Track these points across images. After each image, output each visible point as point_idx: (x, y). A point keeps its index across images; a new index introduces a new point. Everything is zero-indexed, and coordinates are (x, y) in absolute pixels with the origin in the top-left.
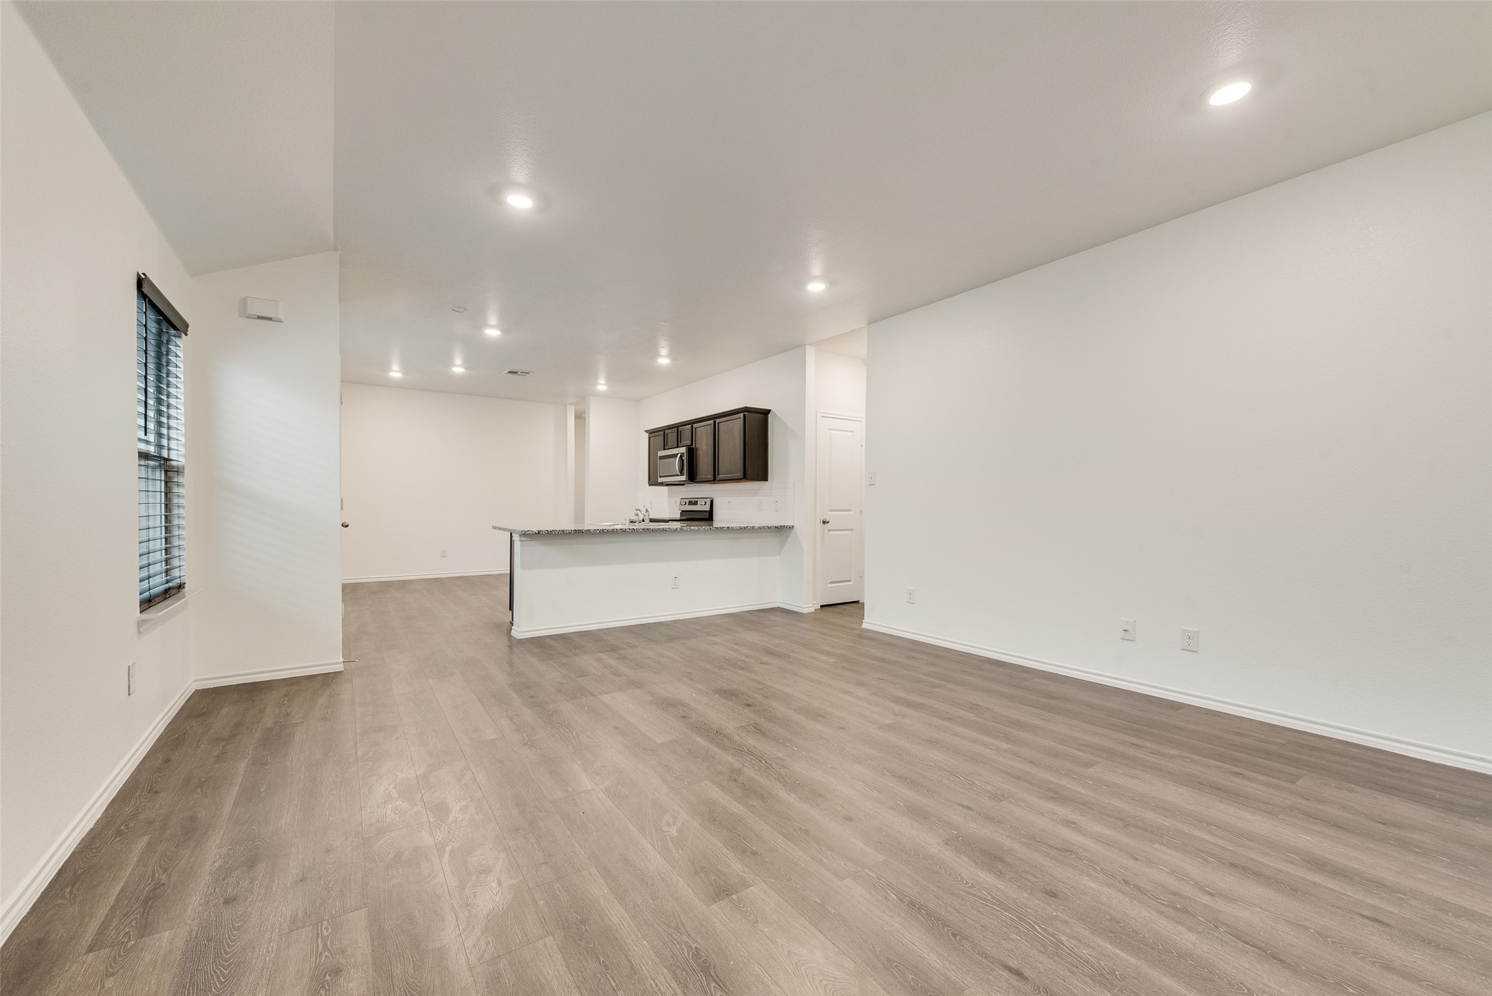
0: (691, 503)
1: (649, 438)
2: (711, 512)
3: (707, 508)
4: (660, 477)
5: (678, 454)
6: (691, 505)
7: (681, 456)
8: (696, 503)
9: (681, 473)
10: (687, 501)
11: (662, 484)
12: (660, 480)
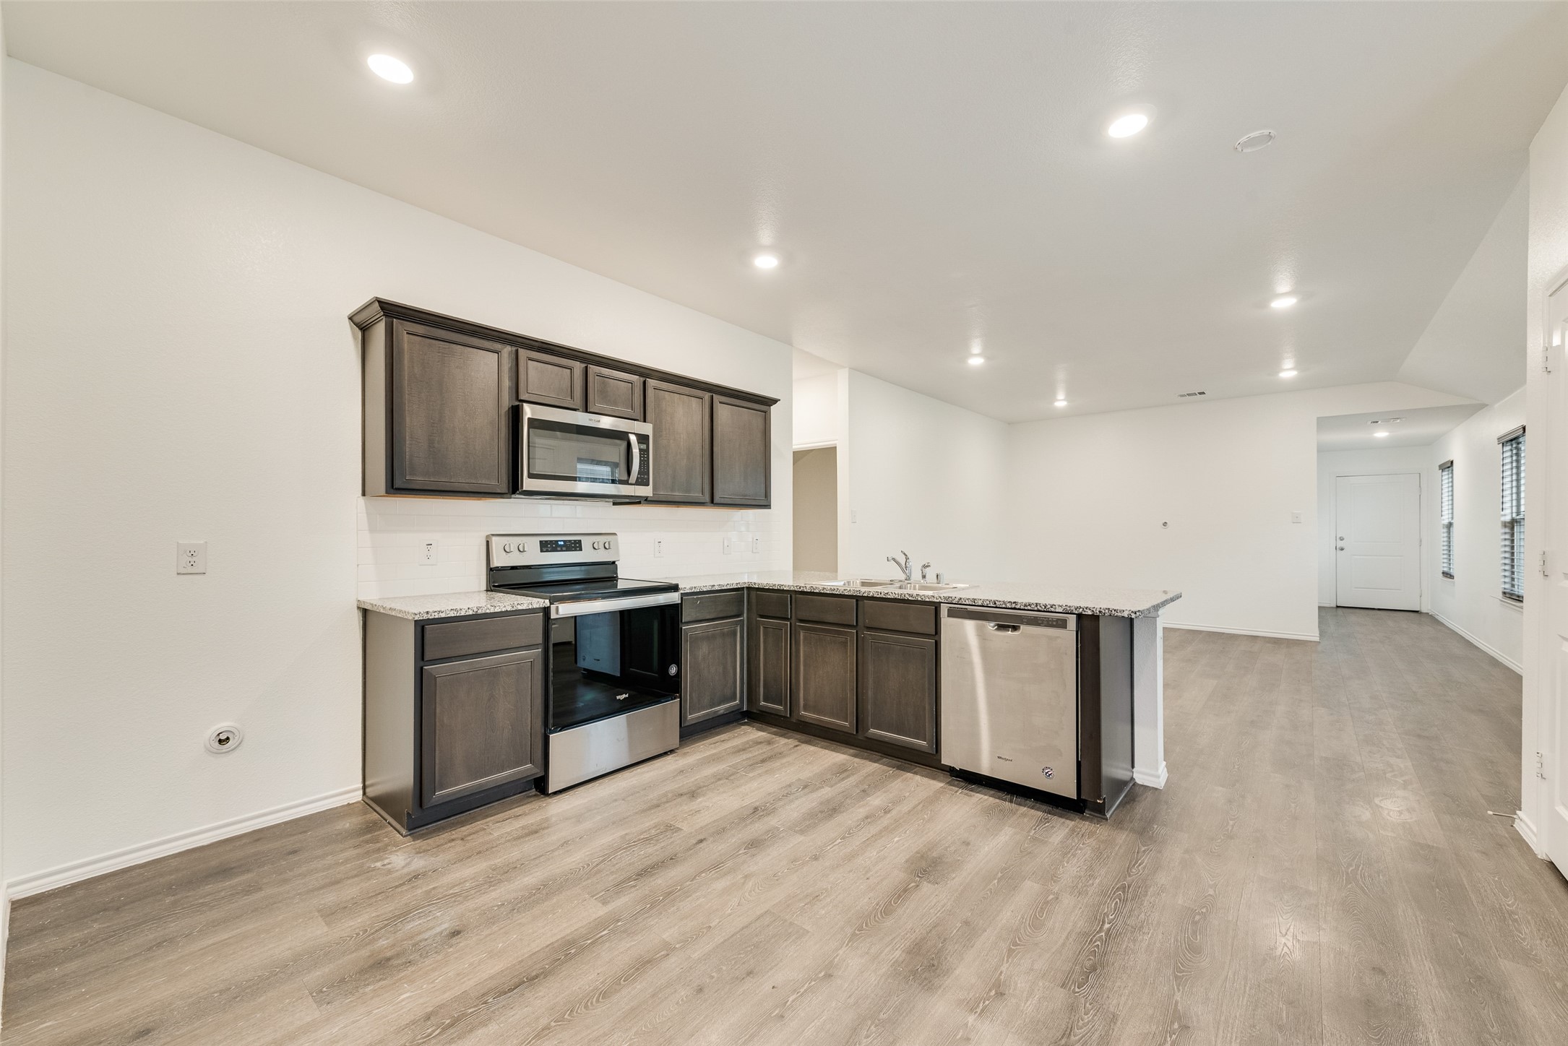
4: (531, 476)
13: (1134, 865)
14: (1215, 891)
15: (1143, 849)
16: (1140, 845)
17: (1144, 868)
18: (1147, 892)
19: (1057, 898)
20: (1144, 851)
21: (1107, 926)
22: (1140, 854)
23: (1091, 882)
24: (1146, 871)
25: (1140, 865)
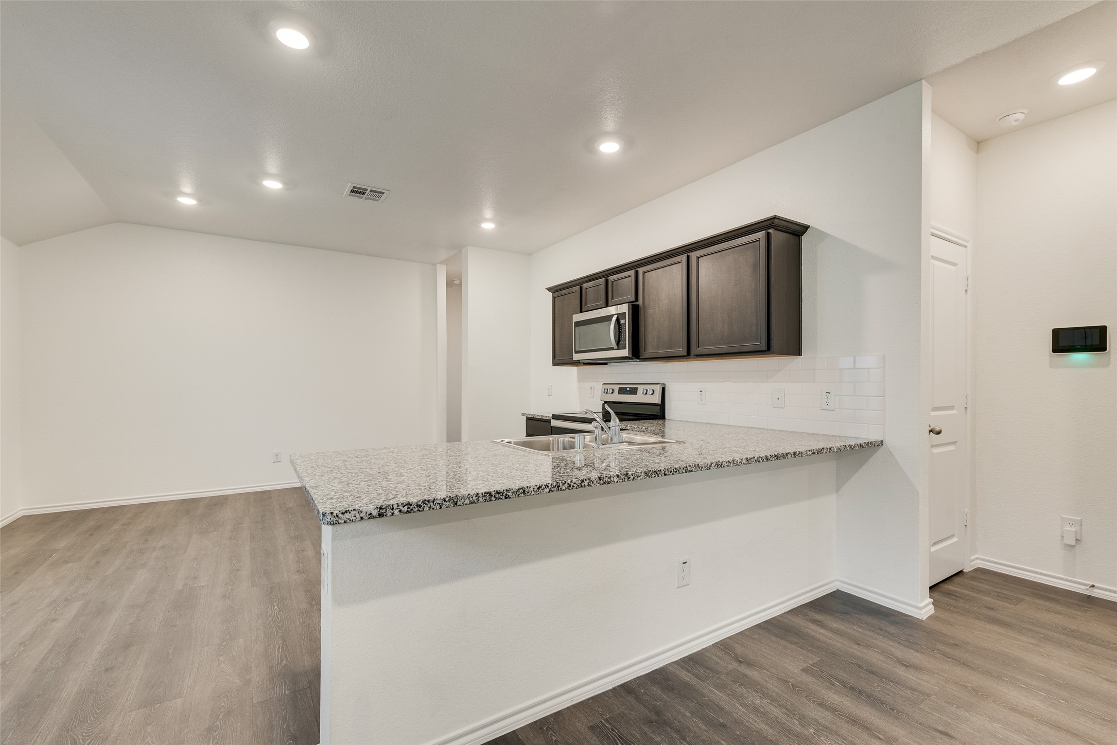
0: (622, 391)
1: (554, 299)
2: (662, 405)
3: (656, 399)
4: (576, 352)
5: (612, 316)
6: (624, 393)
7: (618, 320)
8: (634, 391)
9: (618, 344)
10: (616, 388)
11: (577, 363)
12: (576, 357)
13: (283, 645)
14: (219, 660)
15: (284, 662)
16: (288, 664)
17: (275, 648)
18: (264, 634)
19: (310, 604)
20: (282, 661)
21: (276, 607)
22: (284, 656)
23: (301, 620)
24: (272, 646)
25: (279, 648)
